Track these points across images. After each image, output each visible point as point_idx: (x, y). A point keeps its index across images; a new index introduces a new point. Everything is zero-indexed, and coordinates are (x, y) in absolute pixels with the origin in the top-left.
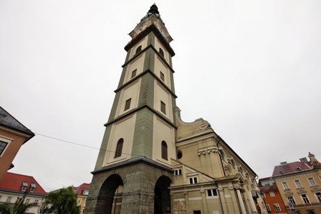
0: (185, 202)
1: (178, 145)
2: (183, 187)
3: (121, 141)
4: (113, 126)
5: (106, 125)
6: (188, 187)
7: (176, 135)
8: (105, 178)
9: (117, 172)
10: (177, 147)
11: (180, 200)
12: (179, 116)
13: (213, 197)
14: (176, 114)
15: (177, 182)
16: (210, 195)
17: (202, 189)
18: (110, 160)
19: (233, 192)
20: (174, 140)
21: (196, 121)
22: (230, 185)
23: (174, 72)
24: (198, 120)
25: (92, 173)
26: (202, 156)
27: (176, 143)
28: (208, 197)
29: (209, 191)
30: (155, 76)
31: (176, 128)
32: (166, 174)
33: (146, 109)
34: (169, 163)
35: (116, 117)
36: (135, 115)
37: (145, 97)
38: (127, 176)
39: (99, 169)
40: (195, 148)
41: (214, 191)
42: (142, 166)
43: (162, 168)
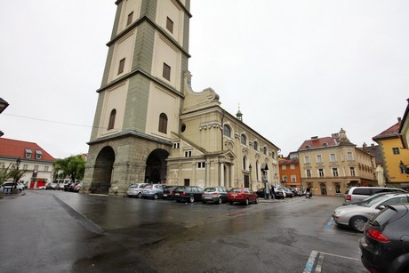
0: (178, 172)
1: (182, 117)
2: (178, 160)
3: (114, 112)
4: (106, 92)
5: (99, 91)
6: (182, 160)
7: (182, 105)
8: (100, 149)
9: (110, 144)
10: (181, 120)
11: (175, 170)
12: (189, 83)
13: (202, 168)
14: (186, 80)
15: (174, 155)
16: (199, 167)
17: (194, 162)
18: (104, 133)
19: (217, 165)
20: (178, 112)
21: (204, 91)
22: (216, 159)
23: (190, 16)
24: (207, 90)
25: (88, 144)
26: (203, 131)
27: (181, 114)
28: (198, 169)
29: (199, 164)
30: (155, 27)
31: (183, 98)
32: (163, 147)
33: (138, 76)
34: (168, 137)
35: (109, 82)
36: (127, 82)
37: (139, 59)
38: (118, 148)
39: (94, 140)
40: (199, 121)
41: (204, 164)
42: (131, 140)
43: (158, 142)
